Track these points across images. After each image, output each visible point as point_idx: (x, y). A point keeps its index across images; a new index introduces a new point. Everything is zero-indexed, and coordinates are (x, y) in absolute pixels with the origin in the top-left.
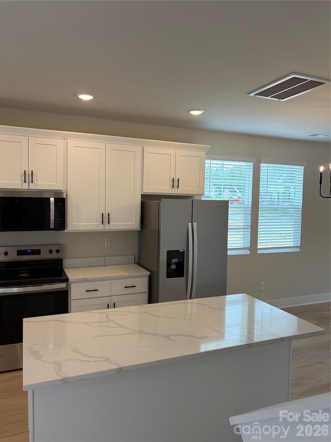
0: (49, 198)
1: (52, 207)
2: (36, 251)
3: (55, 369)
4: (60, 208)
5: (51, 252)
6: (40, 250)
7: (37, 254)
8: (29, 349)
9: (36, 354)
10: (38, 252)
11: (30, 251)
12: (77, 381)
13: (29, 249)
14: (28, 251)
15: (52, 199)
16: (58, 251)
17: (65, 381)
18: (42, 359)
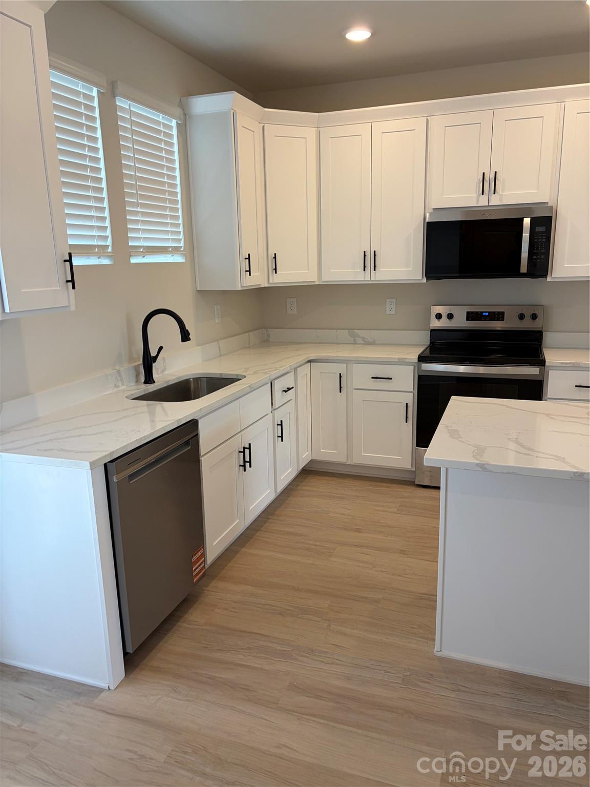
0: (521, 220)
1: (526, 235)
2: (496, 314)
3: (474, 451)
4: (540, 236)
5: (522, 317)
6: (503, 313)
7: (498, 320)
8: (447, 427)
9: (454, 434)
10: (501, 316)
11: (487, 314)
12: (501, 473)
13: (486, 310)
14: (484, 314)
15: (527, 221)
16: (534, 317)
17: (483, 467)
18: (459, 439)
